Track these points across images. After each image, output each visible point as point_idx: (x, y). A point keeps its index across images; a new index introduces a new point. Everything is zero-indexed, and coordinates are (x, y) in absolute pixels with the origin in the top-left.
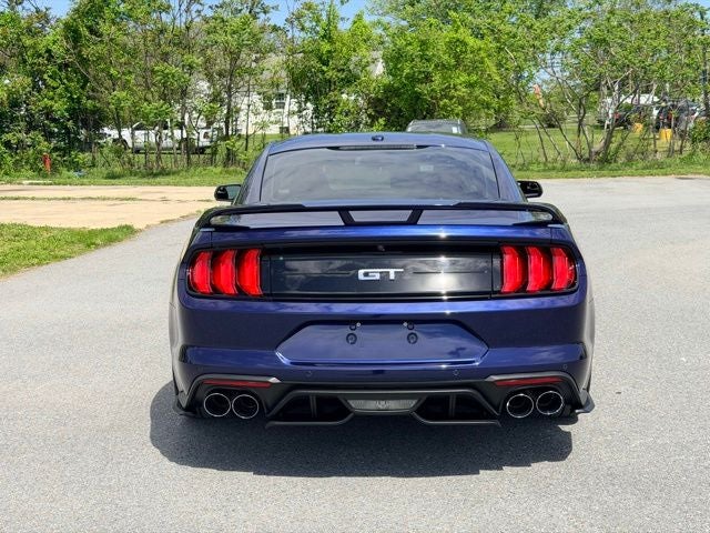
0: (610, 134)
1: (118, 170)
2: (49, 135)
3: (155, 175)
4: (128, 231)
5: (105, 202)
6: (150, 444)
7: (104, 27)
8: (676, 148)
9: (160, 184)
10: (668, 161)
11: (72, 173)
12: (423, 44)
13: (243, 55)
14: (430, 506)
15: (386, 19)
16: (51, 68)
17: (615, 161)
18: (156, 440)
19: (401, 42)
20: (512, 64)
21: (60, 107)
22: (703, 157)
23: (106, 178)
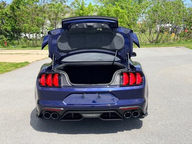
0: (158, 35)
1: (25, 45)
2: (6, 36)
3: (35, 47)
4: (27, 63)
5: (21, 55)
6: (30, 125)
7: (21, 7)
8: (176, 38)
9: (36, 49)
10: (174, 42)
11: (12, 46)
12: (108, 11)
13: (59, 14)
14: (104, 142)
15: (98, 4)
16: (7, 18)
17: (160, 42)
18: (32, 124)
19: (102, 11)
20: (132, 16)
21: (9, 28)
22: (183, 41)
23: (22, 48)
